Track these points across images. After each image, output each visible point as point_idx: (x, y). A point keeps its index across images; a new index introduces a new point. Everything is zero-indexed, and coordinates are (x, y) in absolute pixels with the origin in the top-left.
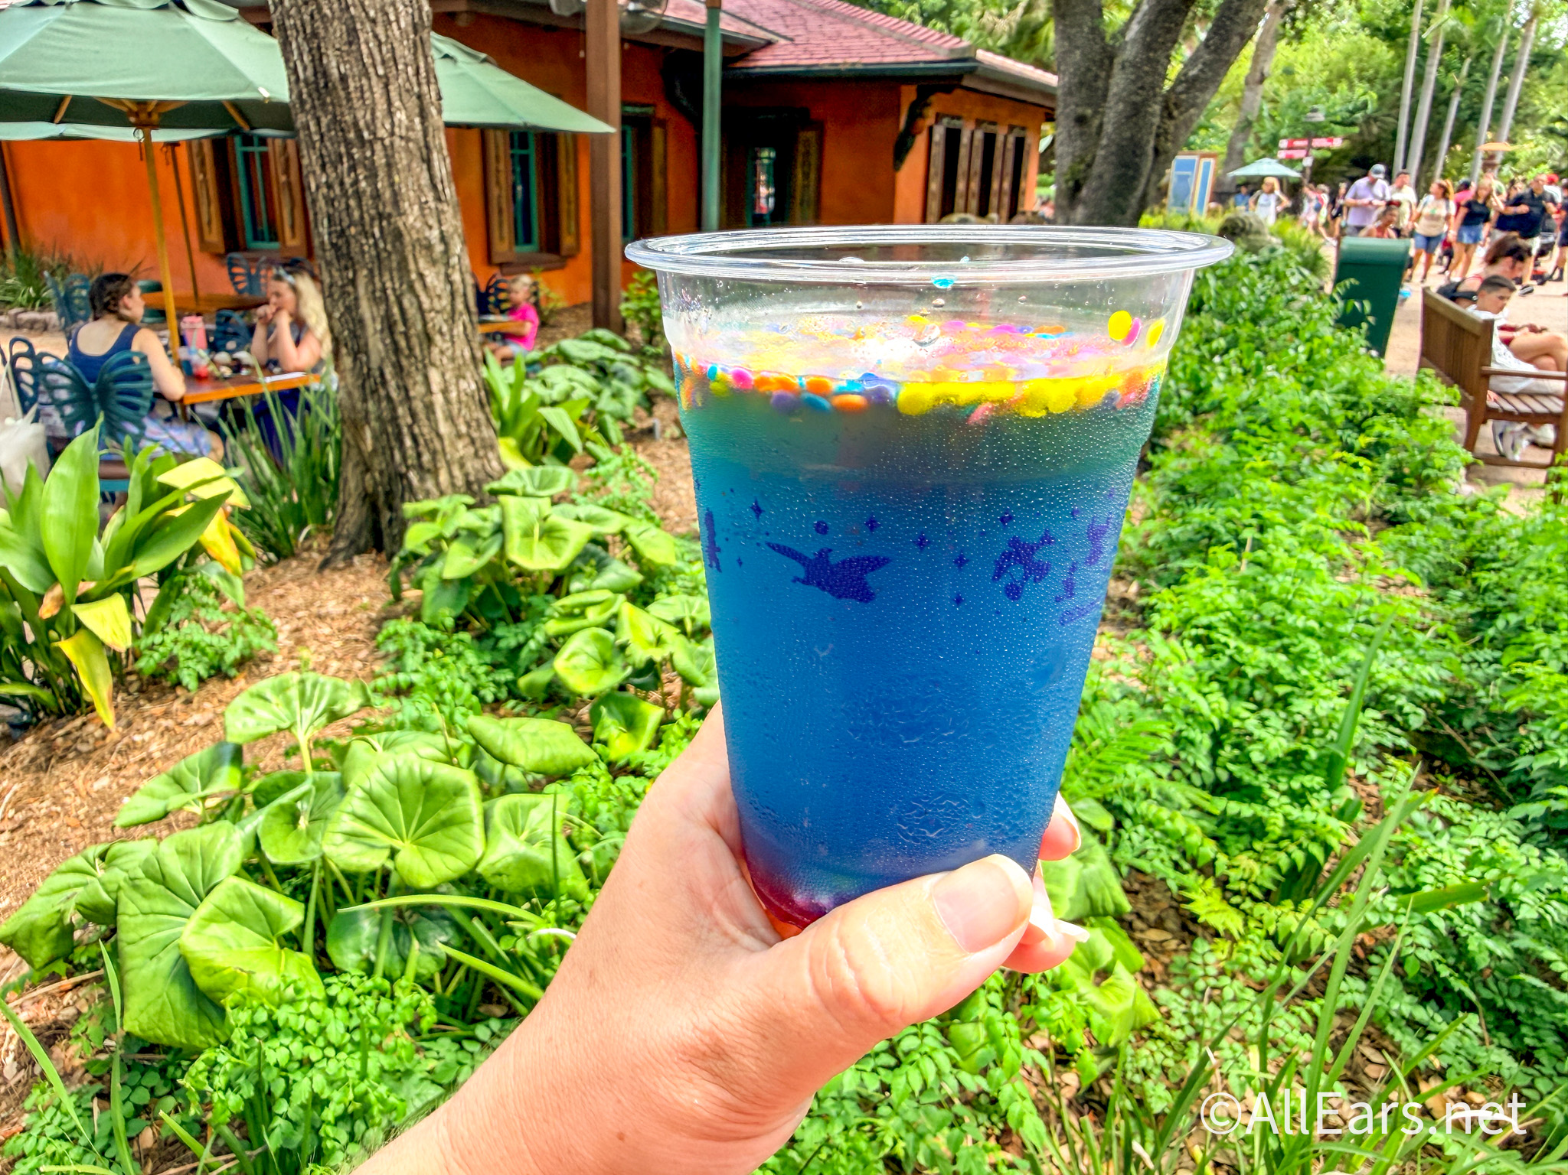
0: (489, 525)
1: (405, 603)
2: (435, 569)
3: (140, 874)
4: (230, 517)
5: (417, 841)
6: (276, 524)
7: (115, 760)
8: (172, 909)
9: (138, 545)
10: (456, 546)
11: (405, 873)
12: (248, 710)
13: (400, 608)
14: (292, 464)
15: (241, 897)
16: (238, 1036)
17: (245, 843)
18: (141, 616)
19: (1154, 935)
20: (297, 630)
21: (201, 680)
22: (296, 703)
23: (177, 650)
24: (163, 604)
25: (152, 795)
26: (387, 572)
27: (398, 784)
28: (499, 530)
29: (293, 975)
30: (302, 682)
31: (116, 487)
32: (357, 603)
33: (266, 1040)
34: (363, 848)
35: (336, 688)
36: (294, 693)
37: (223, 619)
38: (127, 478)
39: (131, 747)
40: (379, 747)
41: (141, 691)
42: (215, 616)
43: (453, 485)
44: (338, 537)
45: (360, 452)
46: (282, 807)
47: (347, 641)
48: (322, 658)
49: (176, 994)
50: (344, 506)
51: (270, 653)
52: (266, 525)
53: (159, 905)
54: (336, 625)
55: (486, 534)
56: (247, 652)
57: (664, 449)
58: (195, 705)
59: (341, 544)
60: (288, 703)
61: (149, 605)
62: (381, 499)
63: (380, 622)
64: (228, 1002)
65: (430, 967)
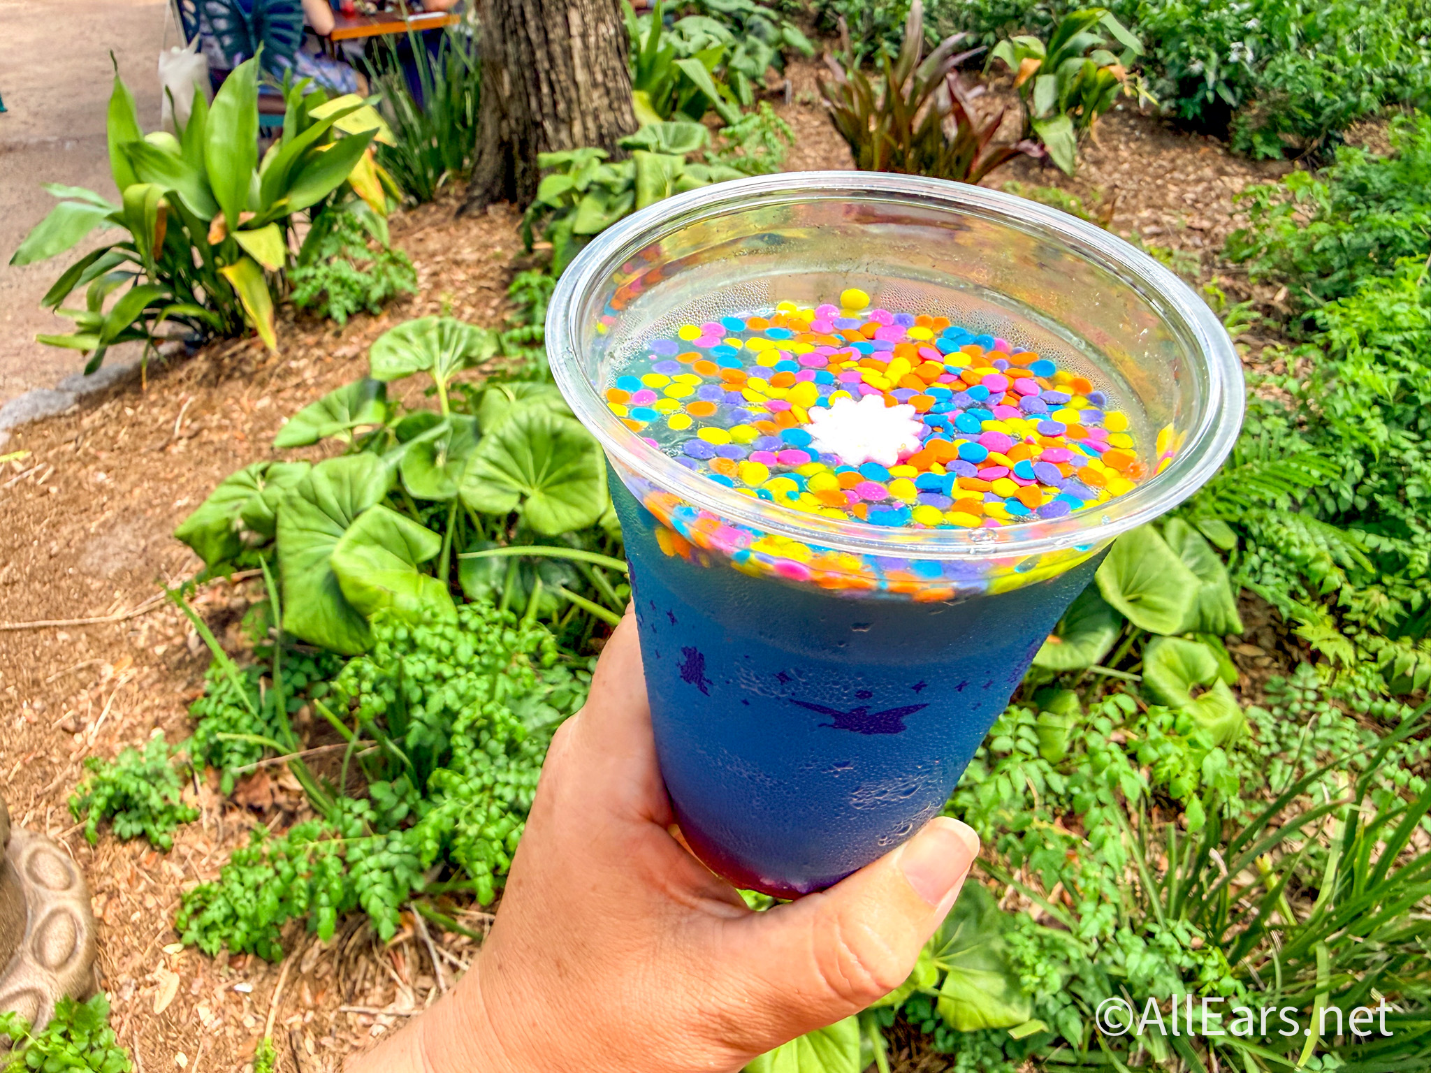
0: (621, 181)
1: (537, 255)
2: (567, 222)
3: (295, 493)
4: (375, 157)
5: (545, 490)
6: (417, 167)
7: (274, 383)
8: (324, 528)
9: (292, 177)
10: (588, 202)
11: (532, 519)
12: (391, 350)
13: (530, 260)
14: (432, 106)
15: (385, 524)
16: (382, 648)
17: (388, 475)
18: (295, 250)
19: (1248, 650)
20: (435, 274)
21: (349, 315)
22: (436, 346)
23: (328, 284)
24: (314, 239)
25: (306, 420)
26: (520, 223)
27: (529, 433)
28: (632, 186)
29: (431, 600)
30: (441, 326)
31: (273, 122)
32: (491, 252)
33: (404, 653)
34: (496, 492)
35: (473, 335)
36: (433, 335)
37: (368, 257)
38: (283, 113)
39: (289, 372)
40: (512, 396)
41: (296, 320)
42: (361, 255)
43: (586, 137)
44: (475, 184)
45: (498, 97)
46: (422, 446)
47: (480, 288)
48: (457, 303)
49: (328, 603)
50: (481, 153)
51: (411, 295)
52: (407, 168)
53: (313, 524)
54: (471, 271)
55: (618, 190)
56: (390, 292)
57: (793, 114)
58: (343, 337)
59: (477, 192)
60: (428, 346)
61: (302, 239)
62: (516, 147)
63: (513, 271)
64: (373, 618)
65: (551, 605)
